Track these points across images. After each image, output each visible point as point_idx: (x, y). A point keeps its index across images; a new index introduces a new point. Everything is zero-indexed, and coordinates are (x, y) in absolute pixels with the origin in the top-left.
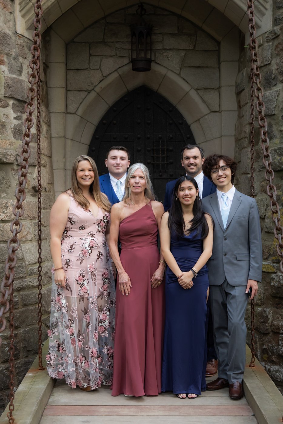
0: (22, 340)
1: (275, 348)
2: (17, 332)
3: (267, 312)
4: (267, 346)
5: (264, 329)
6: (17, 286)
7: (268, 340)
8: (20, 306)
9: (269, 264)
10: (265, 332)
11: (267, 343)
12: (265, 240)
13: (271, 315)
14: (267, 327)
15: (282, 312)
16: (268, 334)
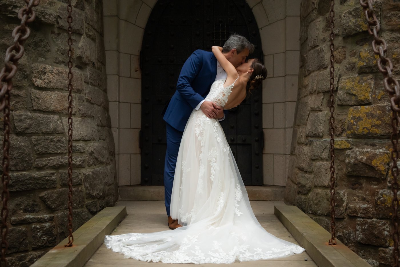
0: (59, 224)
1: (351, 235)
2: (53, 215)
3: (341, 194)
4: (342, 233)
5: (338, 213)
6: (56, 162)
7: (343, 226)
8: (58, 186)
9: (343, 139)
10: (339, 217)
11: (341, 230)
12: (338, 114)
13: (346, 197)
14: (341, 210)
15: (359, 193)
16: (343, 219)
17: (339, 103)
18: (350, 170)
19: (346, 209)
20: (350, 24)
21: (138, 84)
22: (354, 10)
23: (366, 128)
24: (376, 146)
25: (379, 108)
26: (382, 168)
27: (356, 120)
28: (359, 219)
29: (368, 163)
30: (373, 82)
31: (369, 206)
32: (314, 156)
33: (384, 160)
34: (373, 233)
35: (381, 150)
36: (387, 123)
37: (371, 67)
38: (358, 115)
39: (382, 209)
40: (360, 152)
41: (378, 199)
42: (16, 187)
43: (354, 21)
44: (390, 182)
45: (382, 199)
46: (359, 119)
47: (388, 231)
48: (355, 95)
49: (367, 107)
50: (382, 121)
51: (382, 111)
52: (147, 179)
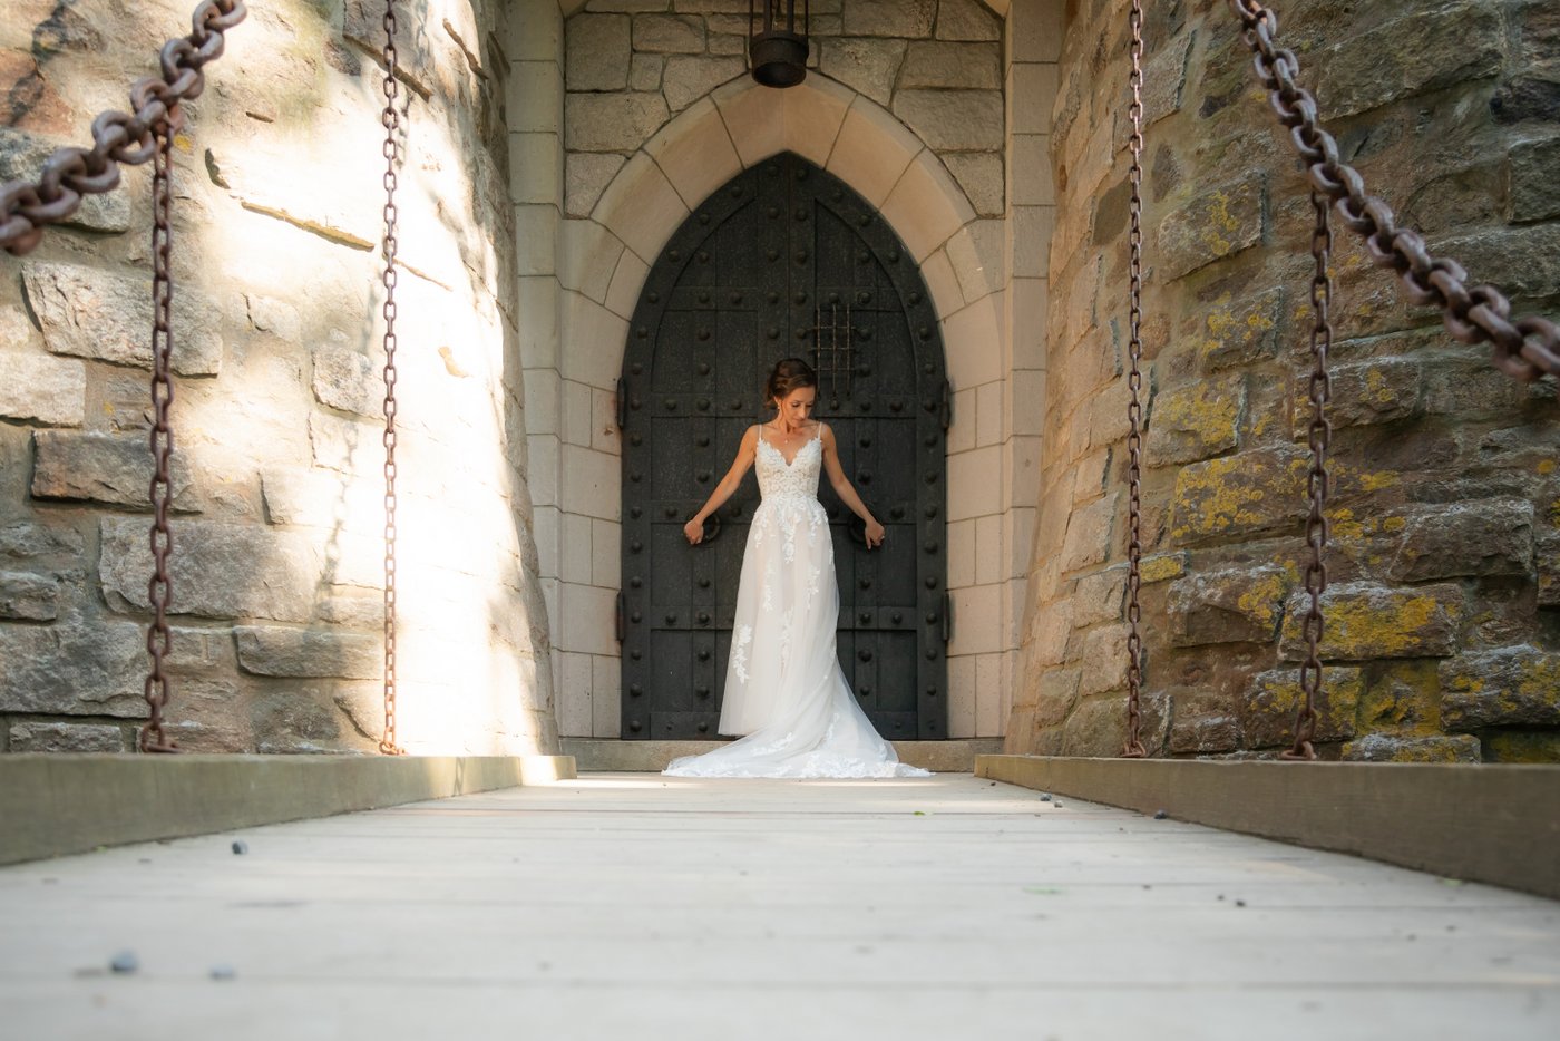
3: (1154, 702)
9: (1161, 556)
12: (1149, 493)
13: (1167, 706)
14: (1154, 744)
15: (1202, 691)
17: (1152, 461)
18: (1179, 633)
19: (1167, 739)
20: (1181, 243)
21: (613, 467)
22: (1190, 208)
23: (1225, 514)
24: (1250, 559)
25: (1258, 458)
26: (1265, 613)
27: (1196, 498)
29: (1227, 606)
30: (1242, 392)
31: (1226, 719)
32: (1083, 615)
33: (1269, 592)
35: (1262, 568)
36: (1279, 495)
37: (1239, 350)
38: (1203, 483)
39: (1261, 722)
40: (1207, 581)
41: (1251, 697)
43: (1193, 234)
44: (1284, 648)
45: (1262, 695)
46: (1206, 493)
48: (1194, 434)
49: (1226, 460)
50: (1265, 489)
51: (1267, 463)
52: (636, 723)
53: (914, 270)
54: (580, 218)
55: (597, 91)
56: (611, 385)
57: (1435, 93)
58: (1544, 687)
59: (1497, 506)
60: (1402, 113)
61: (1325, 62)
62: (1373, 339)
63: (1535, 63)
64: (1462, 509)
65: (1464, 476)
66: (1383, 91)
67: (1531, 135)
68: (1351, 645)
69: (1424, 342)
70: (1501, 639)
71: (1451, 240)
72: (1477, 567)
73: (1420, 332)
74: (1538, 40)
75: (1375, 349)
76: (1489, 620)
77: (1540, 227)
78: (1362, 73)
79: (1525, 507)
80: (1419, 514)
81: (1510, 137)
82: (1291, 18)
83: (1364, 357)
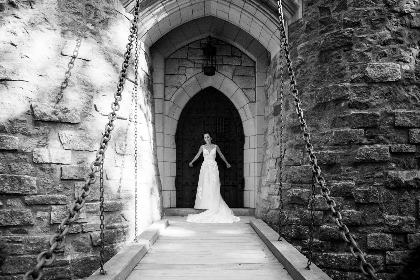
1: (289, 234)
3: (285, 213)
4: (284, 233)
5: (283, 223)
7: (285, 229)
9: (286, 184)
10: (283, 225)
11: (284, 231)
12: (284, 170)
13: (287, 214)
14: (284, 221)
15: (294, 212)
16: (285, 225)
17: (285, 164)
18: (290, 200)
19: (287, 221)
20: (291, 121)
21: (175, 151)
22: (292, 114)
23: (298, 178)
24: (303, 187)
25: (305, 167)
26: (306, 199)
27: (293, 173)
28: (293, 226)
29: (299, 197)
30: (302, 153)
31: (298, 219)
32: (271, 192)
33: (307, 195)
34: (300, 233)
35: (305, 190)
36: (309, 176)
38: (294, 171)
39: (305, 220)
40: (295, 191)
41: (303, 215)
42: (109, 209)
43: (293, 120)
44: (309, 206)
45: (305, 215)
46: (295, 173)
47: (307, 232)
48: (293, 160)
49: (299, 167)
50: (306, 174)
51: (307, 169)
52: (179, 204)
53: (237, 111)
54: (168, 100)
55: (172, 74)
56: (174, 134)
57: (338, 101)
58: (356, 218)
59: (349, 182)
60: (332, 104)
61: (318, 91)
62: (327, 147)
63: (356, 98)
64: (342, 183)
65: (343, 176)
66: (328, 99)
67: (355, 111)
68: (322, 207)
69: (336, 149)
70: (349, 208)
71: (341, 130)
72: (344, 194)
73: (335, 147)
74: (356, 93)
75: (327, 149)
76: (347, 204)
77: (356, 129)
78: (325, 95)
79: (353, 183)
80: (335, 182)
81: (351, 111)
82: (311, 80)
83: (325, 150)
